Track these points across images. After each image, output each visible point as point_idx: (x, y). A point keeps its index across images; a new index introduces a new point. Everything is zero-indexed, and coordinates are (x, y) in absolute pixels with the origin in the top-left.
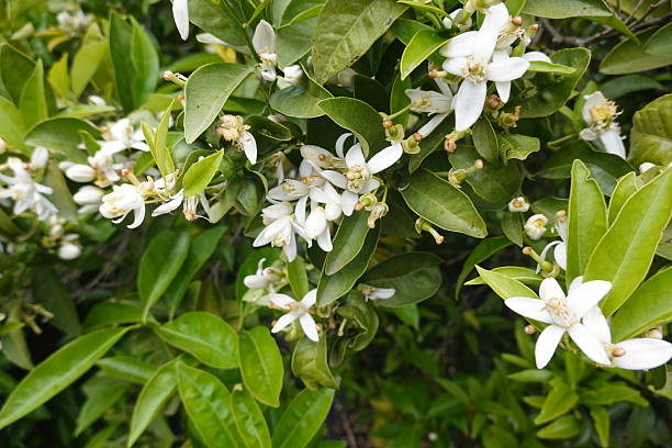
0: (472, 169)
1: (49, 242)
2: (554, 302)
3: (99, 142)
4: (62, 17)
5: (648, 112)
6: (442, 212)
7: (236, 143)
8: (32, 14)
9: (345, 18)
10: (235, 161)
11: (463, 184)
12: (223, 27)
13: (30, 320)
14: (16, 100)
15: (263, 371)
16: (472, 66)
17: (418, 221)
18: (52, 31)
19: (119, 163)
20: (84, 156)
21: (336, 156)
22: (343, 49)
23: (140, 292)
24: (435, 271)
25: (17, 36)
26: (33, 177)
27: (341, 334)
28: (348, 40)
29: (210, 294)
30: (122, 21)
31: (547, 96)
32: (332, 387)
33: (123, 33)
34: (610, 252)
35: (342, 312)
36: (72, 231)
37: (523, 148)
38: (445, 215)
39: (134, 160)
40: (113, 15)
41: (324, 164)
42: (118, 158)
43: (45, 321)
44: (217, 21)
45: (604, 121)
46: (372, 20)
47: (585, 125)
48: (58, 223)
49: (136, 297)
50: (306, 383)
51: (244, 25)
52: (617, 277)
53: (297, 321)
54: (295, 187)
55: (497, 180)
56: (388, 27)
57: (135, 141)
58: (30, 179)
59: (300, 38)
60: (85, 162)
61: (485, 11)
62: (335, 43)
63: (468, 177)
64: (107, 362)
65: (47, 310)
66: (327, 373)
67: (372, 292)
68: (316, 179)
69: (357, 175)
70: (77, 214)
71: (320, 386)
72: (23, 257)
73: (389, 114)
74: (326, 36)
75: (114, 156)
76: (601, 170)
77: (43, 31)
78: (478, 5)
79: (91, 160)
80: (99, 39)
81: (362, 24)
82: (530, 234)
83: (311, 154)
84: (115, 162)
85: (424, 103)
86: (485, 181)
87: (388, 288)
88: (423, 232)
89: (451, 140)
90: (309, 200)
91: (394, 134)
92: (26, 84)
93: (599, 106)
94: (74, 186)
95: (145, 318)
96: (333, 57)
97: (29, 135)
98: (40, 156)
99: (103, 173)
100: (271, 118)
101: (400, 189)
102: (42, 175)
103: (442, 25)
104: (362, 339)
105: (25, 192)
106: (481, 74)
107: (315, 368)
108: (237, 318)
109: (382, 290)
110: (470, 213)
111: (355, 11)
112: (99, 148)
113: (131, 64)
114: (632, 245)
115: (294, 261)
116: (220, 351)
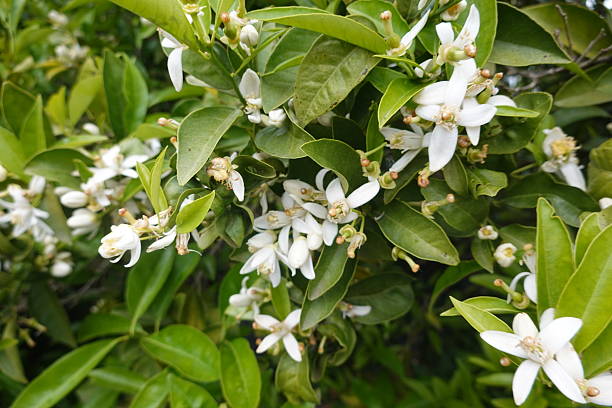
0: (443, 202)
1: (43, 262)
2: (529, 341)
3: (91, 170)
4: (60, 50)
5: (604, 151)
6: (416, 241)
7: (225, 182)
8: (34, 47)
9: (324, 68)
10: (224, 198)
11: (436, 214)
12: (211, 74)
13: (24, 333)
14: (16, 131)
15: (242, 383)
16: (445, 115)
17: (394, 250)
18: (51, 62)
19: (109, 188)
20: (77, 183)
21: (317, 189)
22: (323, 96)
23: (128, 303)
24: (407, 289)
25: (19, 68)
26: (31, 203)
27: (321, 350)
28: (327, 88)
29: (193, 304)
30: (115, 58)
31: (512, 134)
32: (313, 402)
33: (116, 69)
34: (578, 289)
35: (322, 330)
36: (65, 249)
37: (492, 184)
38: (418, 244)
39: (124, 184)
40: (107, 53)
41: (305, 197)
42: (109, 184)
43: (38, 334)
44: (206, 68)
45: (564, 155)
46: (349, 70)
47: (545, 158)
48: (52, 243)
49: (123, 308)
50: (290, 398)
51: (232, 75)
52: (586, 313)
53: (281, 342)
54: (278, 217)
55: (467, 211)
56: (364, 76)
57: (124, 169)
58: (28, 205)
59: (282, 83)
60: (78, 188)
61: (454, 64)
62: (315, 90)
63: (441, 209)
64: (99, 373)
65: (40, 322)
66: (308, 389)
67: (349, 309)
68: (299, 211)
69: (338, 210)
70: (70, 235)
71: (302, 400)
72: (18, 275)
73: (365, 152)
74: (307, 84)
75: (105, 182)
76: (563, 201)
77: (43, 63)
78: (448, 58)
79: (84, 186)
80: (93, 73)
81: (340, 73)
82: (500, 262)
83: (294, 188)
84: (106, 188)
85: (398, 141)
86: (456, 211)
87: (364, 305)
88: (399, 259)
89: (424, 176)
90: (291, 229)
91: (370, 171)
92: (26, 119)
93: (558, 142)
94: (68, 212)
95: (133, 328)
96: (314, 103)
97: (28, 165)
98: (37, 183)
99: (95, 198)
100: (256, 156)
101: (376, 219)
102: (40, 201)
103: (414, 74)
104: (341, 355)
105: (23, 216)
106: (452, 121)
107: (298, 384)
108: (219, 327)
109: (359, 307)
110: (443, 242)
111: (333, 62)
112: (91, 175)
113: (122, 95)
114: (598, 283)
115: (278, 287)
116: (201, 363)
